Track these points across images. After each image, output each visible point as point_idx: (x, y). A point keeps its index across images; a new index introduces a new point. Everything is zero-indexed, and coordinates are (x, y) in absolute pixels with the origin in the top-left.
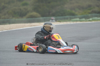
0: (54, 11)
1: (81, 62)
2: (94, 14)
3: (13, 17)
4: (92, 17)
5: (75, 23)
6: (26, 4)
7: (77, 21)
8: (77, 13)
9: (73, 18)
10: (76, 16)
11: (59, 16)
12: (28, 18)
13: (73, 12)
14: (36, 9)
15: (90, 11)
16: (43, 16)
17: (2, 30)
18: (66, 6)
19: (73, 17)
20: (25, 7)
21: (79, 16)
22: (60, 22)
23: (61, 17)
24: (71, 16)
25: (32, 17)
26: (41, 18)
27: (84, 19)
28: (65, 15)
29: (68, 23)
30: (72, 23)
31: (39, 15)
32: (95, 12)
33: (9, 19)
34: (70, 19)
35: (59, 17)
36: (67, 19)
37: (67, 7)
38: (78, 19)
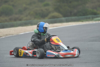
0: (75, 11)
3: (35, 18)
6: (47, 5)
8: (98, 12)
9: (95, 18)
10: (98, 15)
11: (81, 15)
12: (50, 18)
14: (57, 9)
16: (65, 16)
17: (25, 32)
18: (87, 5)
19: (95, 16)
20: (47, 7)
22: (82, 21)
23: (83, 17)
24: (93, 16)
25: (54, 17)
26: (63, 18)
28: (87, 15)
29: (91, 22)
31: (60, 15)
33: (31, 21)
34: (92, 19)
35: (81, 17)
36: (89, 18)
37: (89, 6)
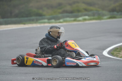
1: (50, 72)
2: (65, 14)
4: (63, 17)
5: (42, 25)
7: (45, 23)
13: (40, 11)
15: (60, 11)
21: (48, 17)
27: (53, 21)
30: (38, 25)
32: (66, 12)
38: (46, 21)
